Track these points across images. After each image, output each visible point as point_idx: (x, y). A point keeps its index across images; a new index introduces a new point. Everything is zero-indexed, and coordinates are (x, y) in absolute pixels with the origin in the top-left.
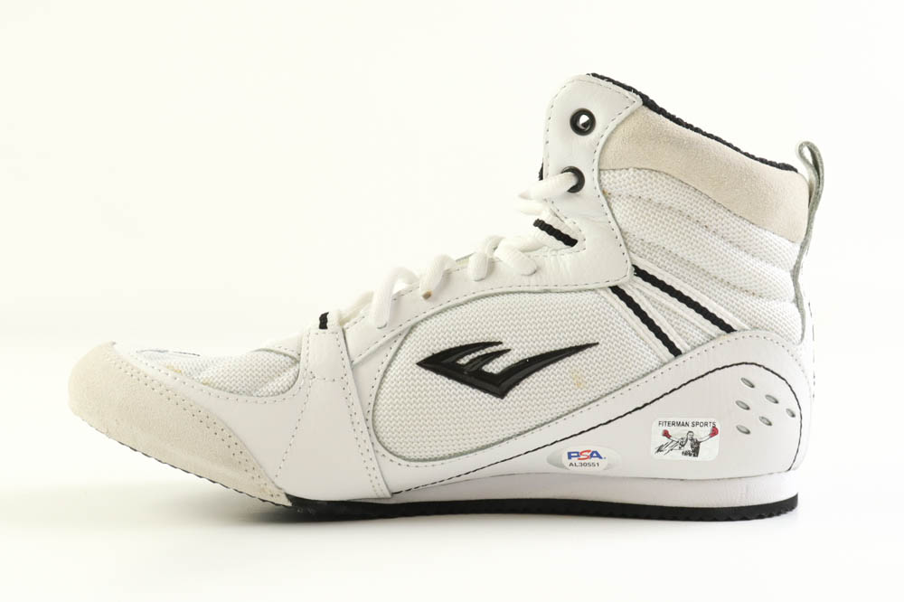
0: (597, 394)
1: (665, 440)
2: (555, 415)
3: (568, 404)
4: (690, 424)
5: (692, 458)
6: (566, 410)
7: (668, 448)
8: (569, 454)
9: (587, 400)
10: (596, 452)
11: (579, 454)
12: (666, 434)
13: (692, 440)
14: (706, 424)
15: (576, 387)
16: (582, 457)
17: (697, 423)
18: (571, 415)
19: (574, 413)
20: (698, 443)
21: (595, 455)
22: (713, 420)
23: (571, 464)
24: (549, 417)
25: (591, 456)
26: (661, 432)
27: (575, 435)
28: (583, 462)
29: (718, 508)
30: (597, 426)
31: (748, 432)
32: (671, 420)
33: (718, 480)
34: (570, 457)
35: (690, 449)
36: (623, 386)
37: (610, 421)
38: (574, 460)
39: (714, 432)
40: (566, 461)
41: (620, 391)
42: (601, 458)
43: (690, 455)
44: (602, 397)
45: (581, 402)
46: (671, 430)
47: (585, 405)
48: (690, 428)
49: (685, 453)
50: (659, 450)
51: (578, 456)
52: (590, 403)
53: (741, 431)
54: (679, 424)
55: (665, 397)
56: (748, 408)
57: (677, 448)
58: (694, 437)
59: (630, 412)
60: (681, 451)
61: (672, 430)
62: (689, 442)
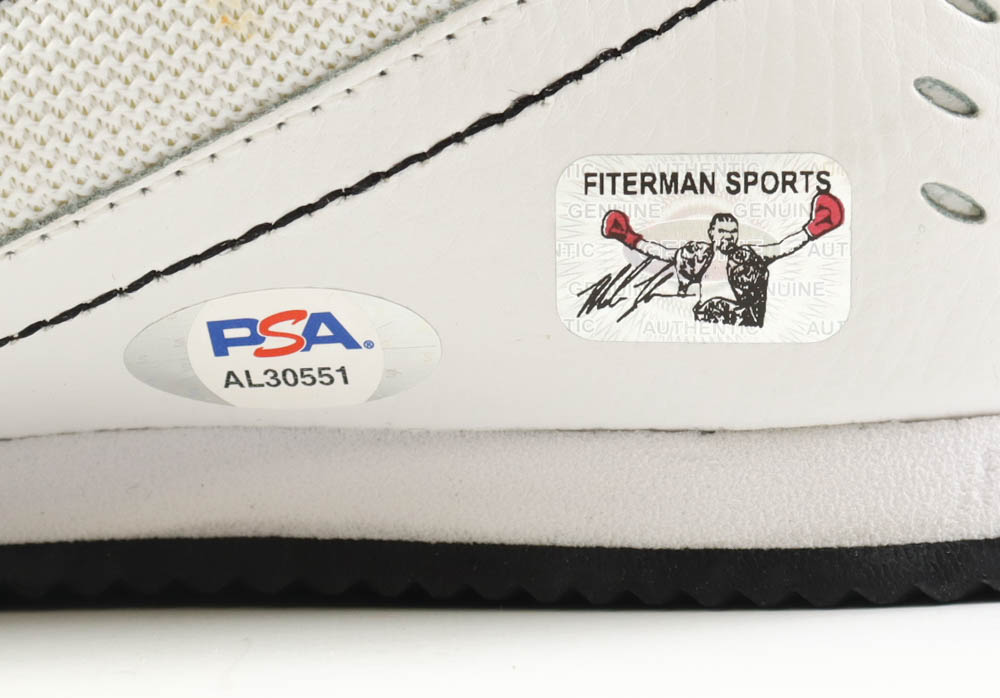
0: (312, 60)
1: (616, 255)
2: (134, 158)
3: (188, 107)
4: (721, 183)
5: (737, 333)
6: (179, 132)
7: (631, 293)
8: (216, 329)
9: (269, 88)
10: (328, 318)
11: (256, 332)
12: (618, 228)
13: (732, 250)
14: (788, 181)
15: (217, 32)
16: (270, 343)
17: (752, 179)
18: (204, 153)
19: (214, 147)
20: (761, 265)
21: (324, 331)
22: (818, 163)
23: (231, 379)
24: (111, 167)
25: (310, 338)
26: (596, 222)
27: (231, 244)
28: (279, 363)
29: (867, 550)
30: (322, 203)
31: (978, 215)
32: (638, 165)
33: (863, 426)
34: (221, 346)
35: (728, 293)
36: (423, 24)
37: (374, 179)
38: (241, 358)
39: (827, 215)
40: (210, 368)
41: (409, 47)
42: (350, 343)
43: (730, 319)
44: (333, 71)
45: (245, 97)
46: (643, 210)
47: (262, 109)
48: (721, 202)
49: (709, 312)
50: (596, 299)
51: (254, 339)
52: (284, 99)
53: (941, 207)
54: (671, 184)
55: (608, 66)
56: (972, 111)
57: (671, 286)
58: (742, 240)
59: (458, 138)
60: (691, 302)
61: (645, 212)
62: (720, 260)
